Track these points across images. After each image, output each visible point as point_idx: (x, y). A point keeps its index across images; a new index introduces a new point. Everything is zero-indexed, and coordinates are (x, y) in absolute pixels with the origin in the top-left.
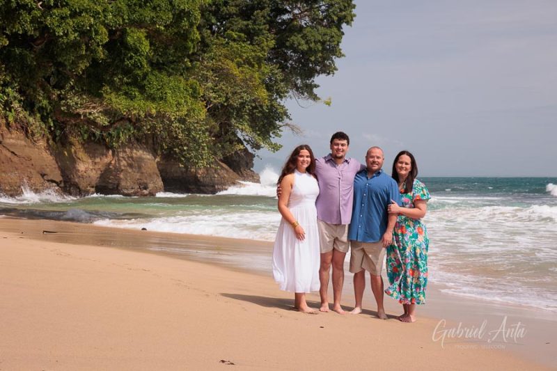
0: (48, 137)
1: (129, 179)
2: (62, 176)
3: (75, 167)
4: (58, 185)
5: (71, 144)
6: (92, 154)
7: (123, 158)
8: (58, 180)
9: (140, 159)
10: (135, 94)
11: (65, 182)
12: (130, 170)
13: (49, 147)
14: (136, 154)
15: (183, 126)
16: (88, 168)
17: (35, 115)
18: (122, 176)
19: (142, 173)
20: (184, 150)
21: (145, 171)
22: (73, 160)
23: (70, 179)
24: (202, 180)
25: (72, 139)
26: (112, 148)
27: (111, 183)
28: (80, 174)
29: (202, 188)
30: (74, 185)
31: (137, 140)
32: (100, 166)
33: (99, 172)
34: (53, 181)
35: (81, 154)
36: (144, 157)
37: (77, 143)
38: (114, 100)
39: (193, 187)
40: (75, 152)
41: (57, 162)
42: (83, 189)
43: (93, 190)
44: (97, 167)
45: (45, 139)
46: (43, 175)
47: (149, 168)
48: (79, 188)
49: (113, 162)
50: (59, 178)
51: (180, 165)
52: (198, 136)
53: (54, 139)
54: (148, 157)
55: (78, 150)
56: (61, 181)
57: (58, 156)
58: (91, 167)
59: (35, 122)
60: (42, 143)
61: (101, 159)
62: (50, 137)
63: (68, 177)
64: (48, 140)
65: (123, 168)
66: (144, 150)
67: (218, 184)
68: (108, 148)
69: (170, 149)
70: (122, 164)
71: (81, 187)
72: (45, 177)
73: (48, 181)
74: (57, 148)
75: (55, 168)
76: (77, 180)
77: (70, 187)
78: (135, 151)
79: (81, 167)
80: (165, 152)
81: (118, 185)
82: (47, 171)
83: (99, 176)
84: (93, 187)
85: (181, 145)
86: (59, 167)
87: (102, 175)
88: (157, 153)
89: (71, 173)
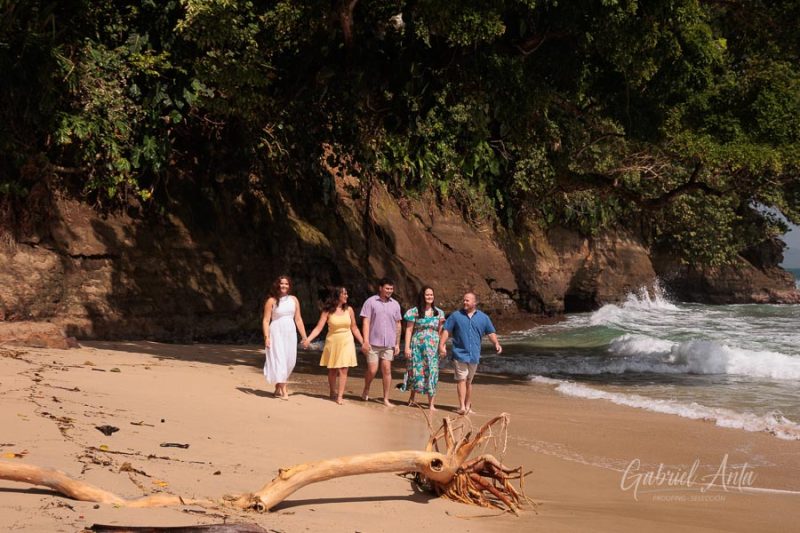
0: (494, 220)
1: (611, 284)
2: (518, 283)
3: (534, 268)
4: (511, 298)
5: (529, 230)
6: (559, 246)
7: (602, 250)
8: (511, 289)
9: (628, 253)
10: (733, 131)
11: (521, 292)
12: (612, 271)
13: (496, 236)
14: (621, 245)
15: (694, 199)
16: (553, 269)
17: (477, 185)
18: (599, 280)
19: (632, 275)
20: (690, 237)
21: (634, 272)
22: (532, 256)
23: (528, 287)
24: (713, 284)
25: (530, 223)
26: (588, 235)
27: (584, 291)
28: (541, 278)
29: (712, 296)
30: (534, 296)
31: (621, 221)
32: (571, 266)
33: (569, 275)
34: (503, 291)
35: (543, 247)
36: (633, 248)
37: (537, 229)
38: (690, 143)
39: (699, 295)
40: (534, 242)
41: (509, 260)
42: (548, 302)
43: (561, 303)
44: (566, 266)
45: (492, 223)
46: (489, 281)
47: (640, 267)
48: (540, 301)
49: (589, 259)
50: (512, 286)
51: (683, 262)
52: (718, 214)
53: (504, 223)
54: (638, 248)
55: (538, 240)
56: (515, 291)
57: (510, 250)
58: (558, 267)
59: (477, 195)
60: (487, 230)
61: (572, 254)
62: (498, 219)
63: (524, 283)
64: (495, 225)
65: (602, 267)
66: (632, 237)
67: (738, 291)
68: (582, 236)
69: (668, 235)
70: (600, 261)
71: (544, 300)
72: (493, 283)
73: (497, 290)
74: (509, 237)
75: (507, 269)
76: (537, 289)
77: (528, 300)
78: (619, 240)
79: (544, 267)
80: (658, 241)
81: (595, 293)
82: (495, 274)
83: (569, 281)
84: (560, 299)
85: (685, 229)
86: (512, 268)
87: (573, 279)
88: (647, 242)
89: (530, 279)
